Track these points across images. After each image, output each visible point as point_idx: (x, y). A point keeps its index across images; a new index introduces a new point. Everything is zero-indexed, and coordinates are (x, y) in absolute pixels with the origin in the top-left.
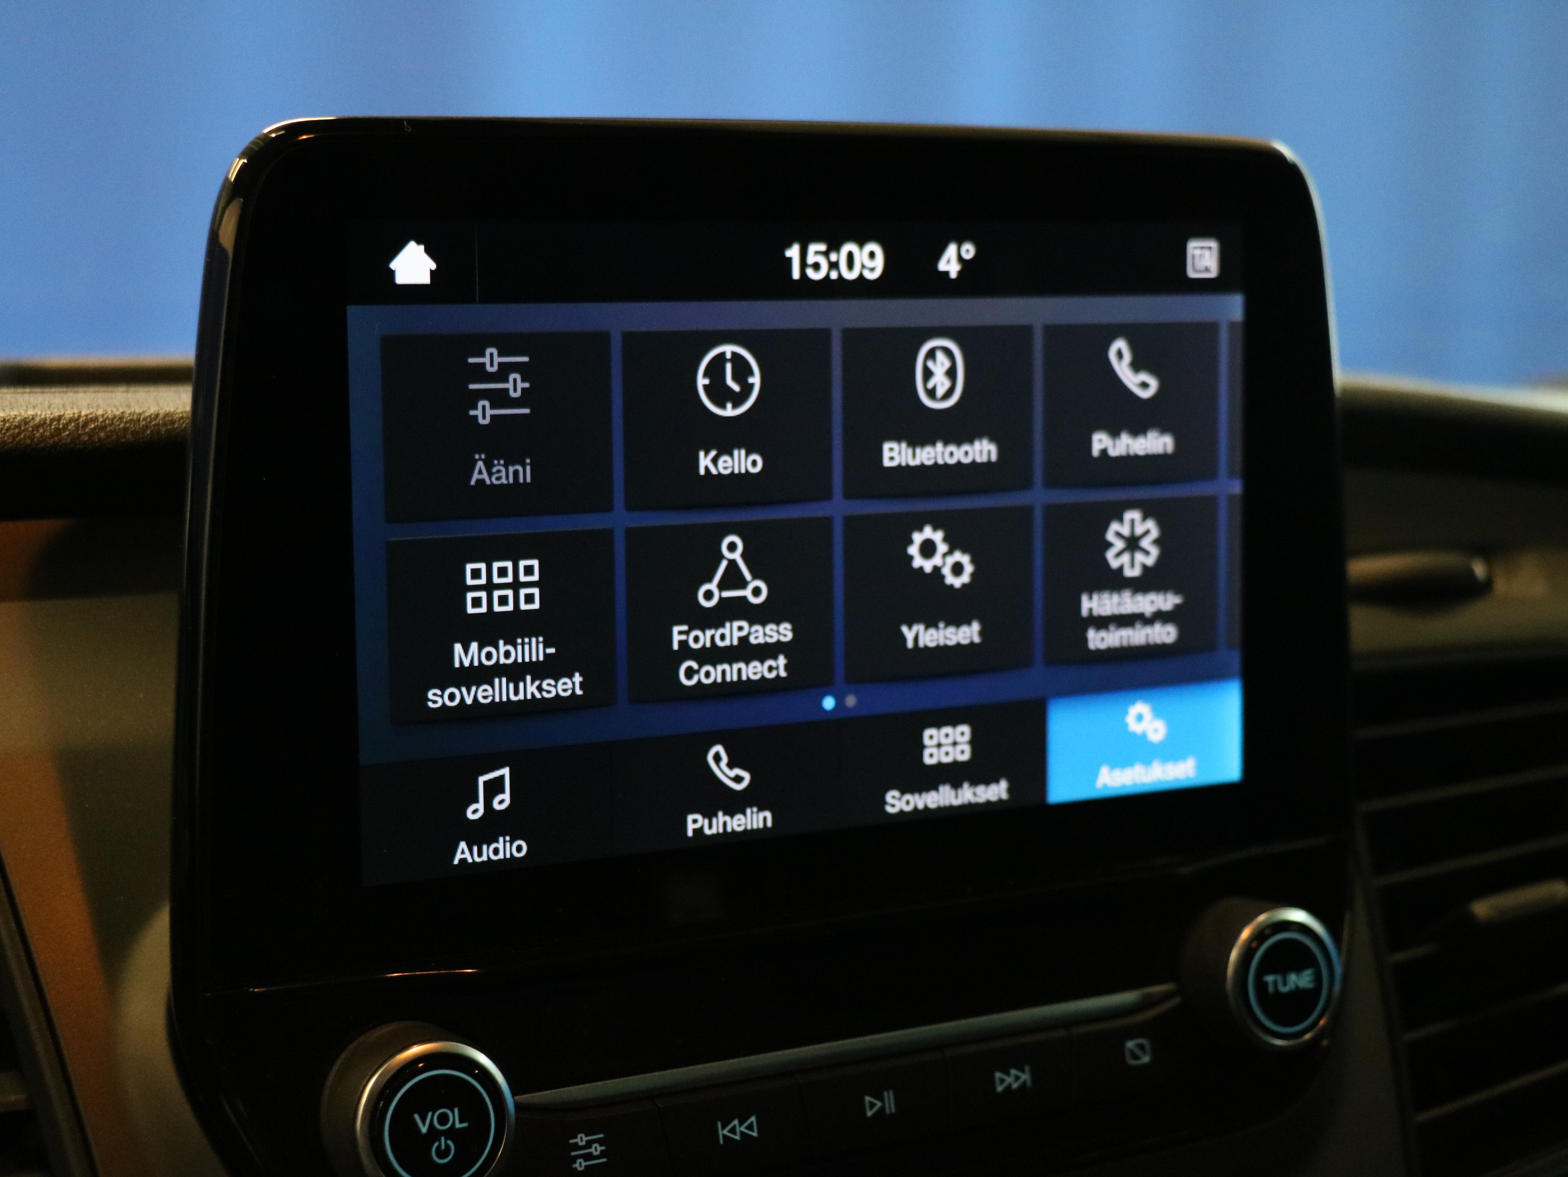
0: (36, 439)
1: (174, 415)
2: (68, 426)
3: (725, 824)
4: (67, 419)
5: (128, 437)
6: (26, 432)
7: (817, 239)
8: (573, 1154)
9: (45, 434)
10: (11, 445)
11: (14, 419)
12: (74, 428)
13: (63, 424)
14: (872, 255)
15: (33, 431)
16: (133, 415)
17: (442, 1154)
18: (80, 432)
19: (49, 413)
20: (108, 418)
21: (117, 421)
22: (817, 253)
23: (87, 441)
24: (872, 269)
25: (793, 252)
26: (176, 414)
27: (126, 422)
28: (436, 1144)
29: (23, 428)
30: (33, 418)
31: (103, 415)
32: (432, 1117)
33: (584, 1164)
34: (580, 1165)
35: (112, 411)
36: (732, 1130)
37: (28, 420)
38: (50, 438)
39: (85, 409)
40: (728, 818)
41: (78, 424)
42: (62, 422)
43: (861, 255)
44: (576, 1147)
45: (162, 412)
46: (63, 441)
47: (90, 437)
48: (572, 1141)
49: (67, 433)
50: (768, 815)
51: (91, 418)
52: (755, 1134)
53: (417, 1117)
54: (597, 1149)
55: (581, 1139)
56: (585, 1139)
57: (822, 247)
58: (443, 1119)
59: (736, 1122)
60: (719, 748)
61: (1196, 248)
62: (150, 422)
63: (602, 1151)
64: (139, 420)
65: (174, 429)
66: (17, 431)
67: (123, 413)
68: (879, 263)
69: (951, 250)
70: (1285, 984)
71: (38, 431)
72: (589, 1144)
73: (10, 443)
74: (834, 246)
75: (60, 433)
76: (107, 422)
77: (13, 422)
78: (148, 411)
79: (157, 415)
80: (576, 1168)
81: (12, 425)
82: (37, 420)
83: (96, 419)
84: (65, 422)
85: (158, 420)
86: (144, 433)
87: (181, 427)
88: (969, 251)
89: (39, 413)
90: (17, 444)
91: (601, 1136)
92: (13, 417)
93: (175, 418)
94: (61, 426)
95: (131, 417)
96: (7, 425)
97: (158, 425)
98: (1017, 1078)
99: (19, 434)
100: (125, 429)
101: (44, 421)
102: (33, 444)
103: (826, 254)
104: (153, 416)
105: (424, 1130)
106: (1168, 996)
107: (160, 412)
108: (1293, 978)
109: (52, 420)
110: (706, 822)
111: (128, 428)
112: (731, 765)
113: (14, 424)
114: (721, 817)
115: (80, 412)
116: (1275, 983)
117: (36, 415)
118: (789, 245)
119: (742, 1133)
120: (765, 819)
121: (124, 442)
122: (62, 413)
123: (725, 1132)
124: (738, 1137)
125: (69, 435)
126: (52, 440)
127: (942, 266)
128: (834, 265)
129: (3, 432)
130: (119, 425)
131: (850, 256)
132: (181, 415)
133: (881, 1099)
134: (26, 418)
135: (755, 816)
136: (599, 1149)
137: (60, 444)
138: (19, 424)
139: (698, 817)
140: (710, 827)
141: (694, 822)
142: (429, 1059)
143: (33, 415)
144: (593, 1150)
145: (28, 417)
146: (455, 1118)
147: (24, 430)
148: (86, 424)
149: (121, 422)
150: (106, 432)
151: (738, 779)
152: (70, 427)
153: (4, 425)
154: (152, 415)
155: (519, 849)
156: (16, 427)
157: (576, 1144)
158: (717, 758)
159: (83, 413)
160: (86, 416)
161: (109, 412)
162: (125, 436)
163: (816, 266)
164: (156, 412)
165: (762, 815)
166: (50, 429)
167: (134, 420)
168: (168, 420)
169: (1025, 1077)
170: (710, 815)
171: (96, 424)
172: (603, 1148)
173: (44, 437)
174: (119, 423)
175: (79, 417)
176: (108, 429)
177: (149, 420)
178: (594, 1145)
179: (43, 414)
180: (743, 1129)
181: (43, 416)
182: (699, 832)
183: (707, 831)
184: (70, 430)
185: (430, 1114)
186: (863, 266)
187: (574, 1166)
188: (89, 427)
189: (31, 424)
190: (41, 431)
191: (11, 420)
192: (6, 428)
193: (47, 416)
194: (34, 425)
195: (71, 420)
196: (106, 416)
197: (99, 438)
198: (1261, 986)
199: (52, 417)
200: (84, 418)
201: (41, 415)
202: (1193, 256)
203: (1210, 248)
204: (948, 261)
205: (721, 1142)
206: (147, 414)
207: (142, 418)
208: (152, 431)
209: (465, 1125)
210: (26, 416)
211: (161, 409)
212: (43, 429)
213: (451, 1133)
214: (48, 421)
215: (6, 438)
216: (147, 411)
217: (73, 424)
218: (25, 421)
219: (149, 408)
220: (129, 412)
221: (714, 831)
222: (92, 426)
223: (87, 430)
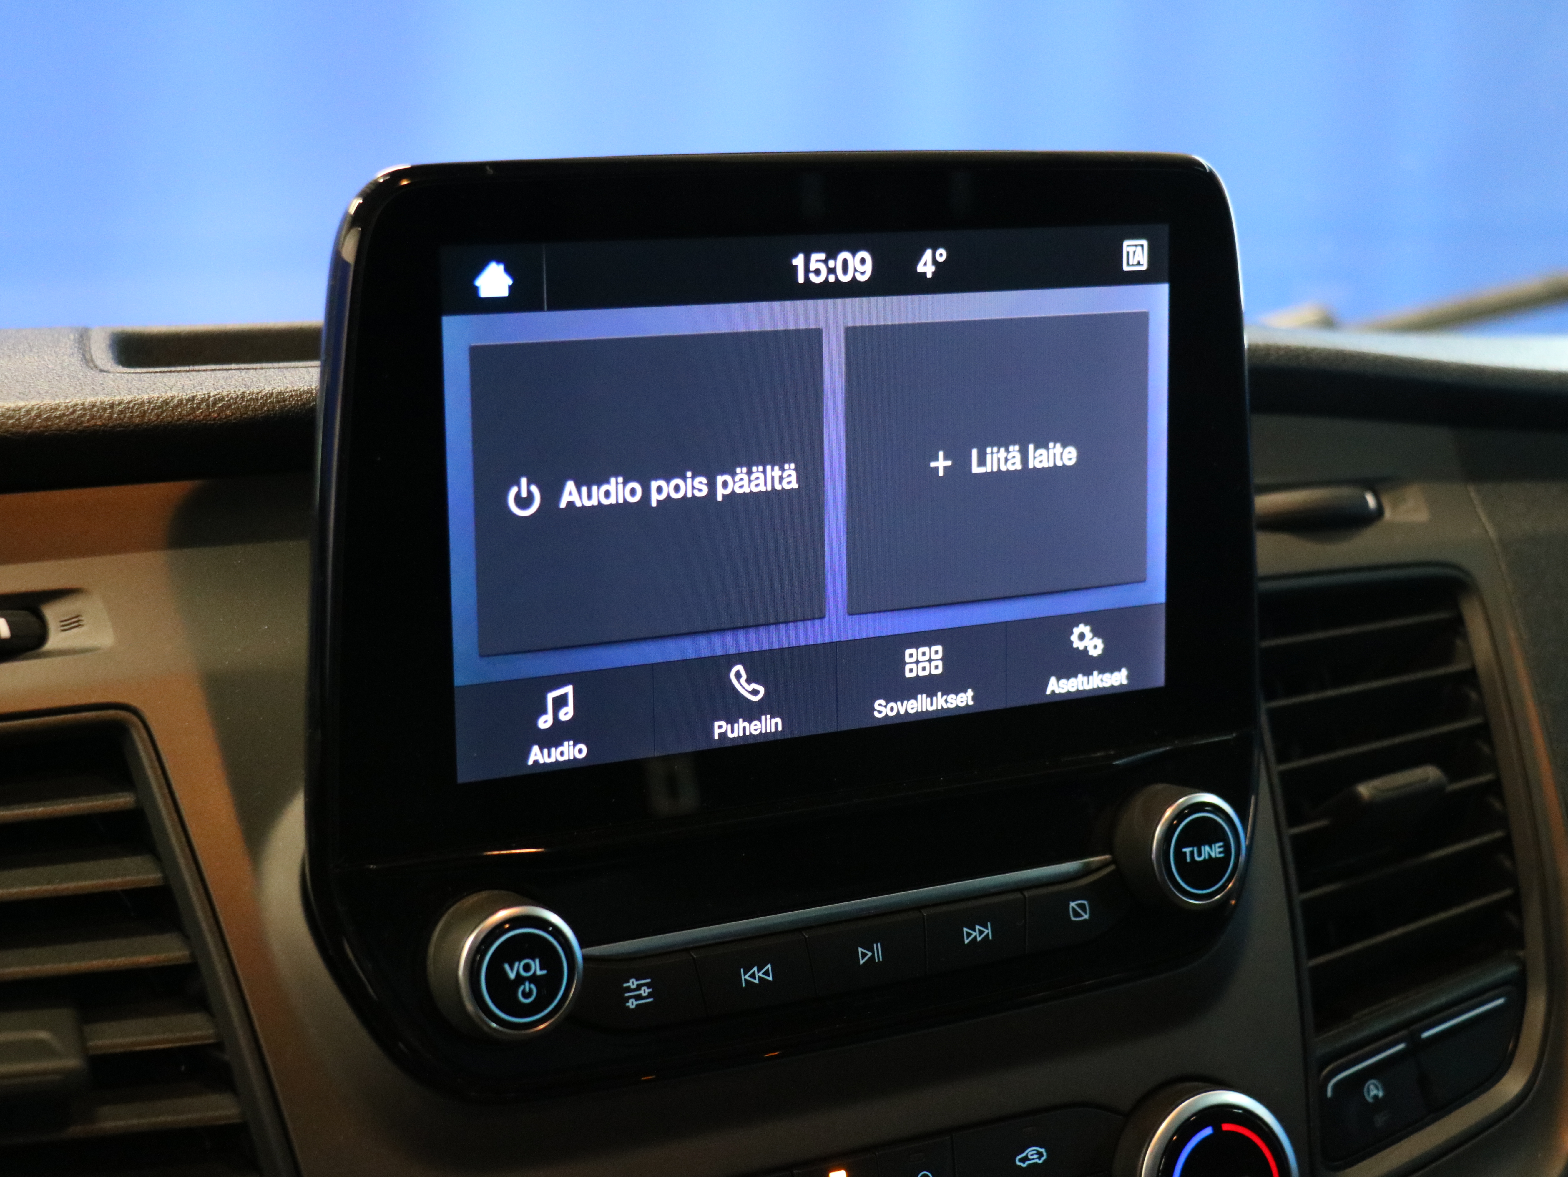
0: (175, 417)
1: (285, 394)
2: (200, 405)
3: (744, 728)
4: (199, 399)
5: (249, 413)
6: (167, 412)
7: (818, 250)
8: (627, 995)
9: (183, 412)
10: (156, 422)
11: (157, 400)
12: (206, 407)
13: (196, 403)
14: (863, 261)
15: (173, 410)
16: (252, 394)
17: (526, 995)
18: (210, 410)
19: (185, 394)
20: (232, 398)
21: (240, 400)
22: (818, 261)
23: (216, 417)
24: (863, 273)
25: (799, 261)
26: (286, 393)
27: (247, 401)
28: (521, 988)
29: (165, 408)
30: (172, 399)
31: (228, 395)
32: (519, 966)
33: (635, 1003)
34: (632, 1004)
35: (235, 391)
36: (753, 976)
37: (168, 401)
38: (186, 416)
39: (213, 390)
40: (746, 724)
41: (208, 403)
42: (195, 402)
43: (854, 262)
44: (629, 989)
45: (275, 391)
46: (198, 418)
47: (219, 415)
48: (625, 985)
49: (201, 411)
50: (779, 720)
51: (219, 398)
52: (770, 979)
53: (507, 967)
54: (645, 991)
55: (633, 983)
56: (636, 983)
57: (822, 256)
58: (527, 968)
59: (755, 969)
60: (739, 668)
61: (1129, 246)
62: (267, 400)
63: (649, 993)
64: (257, 399)
65: (285, 406)
66: (160, 410)
67: (244, 393)
68: (868, 267)
69: (928, 253)
70: (1200, 855)
71: (177, 410)
72: (639, 987)
73: (155, 420)
74: (832, 255)
75: (195, 412)
76: (232, 401)
77: (156, 403)
78: (264, 391)
79: (272, 394)
80: (629, 1007)
81: (156, 406)
82: (176, 401)
83: (222, 399)
84: (198, 402)
85: (272, 399)
86: (262, 409)
87: (291, 404)
88: (942, 255)
89: (176, 395)
90: (161, 422)
91: (648, 980)
92: (156, 399)
93: (286, 396)
94: (195, 406)
95: (251, 396)
96: (152, 405)
97: (272, 402)
98: (981, 932)
99: (162, 413)
100: (247, 407)
101: (181, 401)
102: (173, 421)
103: (825, 262)
104: (268, 395)
105: (512, 976)
106: (1105, 865)
107: (273, 391)
108: (1206, 849)
109: (188, 400)
110: (729, 726)
111: (249, 405)
112: (749, 681)
113: (157, 404)
114: (741, 723)
115: (209, 393)
116: (1192, 853)
117: (175, 397)
118: (795, 255)
119: (760, 978)
120: (776, 724)
121: (246, 418)
122: (194, 395)
123: (747, 977)
124: (757, 981)
125: (202, 413)
126: (189, 417)
127: (920, 268)
128: (832, 271)
129: (149, 411)
130: (241, 403)
131: (845, 263)
132: (290, 394)
133: (872, 951)
134: (167, 399)
135: (768, 721)
136: (648, 991)
137: (195, 420)
138: (162, 404)
139: (723, 723)
140: (732, 732)
141: (720, 727)
142: (515, 922)
143: (172, 397)
144: (642, 992)
145: (168, 399)
146: (536, 967)
147: (165, 410)
148: (215, 403)
149: (243, 401)
150: (232, 410)
151: (755, 692)
152: (202, 407)
153: (150, 405)
154: (267, 393)
155: (580, 751)
156: (160, 407)
157: (629, 987)
158: (738, 675)
159: (212, 394)
160: (215, 396)
161: (232, 392)
162: (246, 413)
163: (817, 272)
164: (271, 391)
165: (774, 721)
166: (187, 408)
167: (253, 400)
168: (281, 398)
169: (988, 931)
170: (732, 721)
171: (223, 403)
172: (650, 990)
173: (182, 415)
174: (241, 402)
175: (209, 397)
176: (233, 407)
177: (265, 398)
178: (643, 988)
179: (180, 395)
180: (760, 974)
181: (180, 398)
182: (723, 735)
183: (730, 735)
184: (202, 408)
185: (516, 965)
186: (855, 270)
187: (627, 1004)
188: (217, 406)
189: (172, 404)
190: (179, 410)
191: (155, 401)
192: (151, 408)
193: (184, 397)
194: (174, 405)
195: (203, 400)
196: (230, 396)
197: (226, 415)
198: (1180, 856)
199: (187, 398)
200: (213, 398)
201: (178, 397)
202: (1128, 253)
203: (1142, 246)
204: (925, 264)
205: (744, 985)
206: (263, 393)
207: (260, 396)
208: (268, 408)
209: (544, 972)
210: (166, 398)
211: (275, 388)
212: (181, 408)
213: (534, 979)
214: (184, 402)
215: (152, 417)
216: (262, 390)
217: (205, 404)
218: (166, 402)
219: (264, 389)
220: (248, 392)
221: (735, 735)
222: (220, 405)
223: (216, 408)
